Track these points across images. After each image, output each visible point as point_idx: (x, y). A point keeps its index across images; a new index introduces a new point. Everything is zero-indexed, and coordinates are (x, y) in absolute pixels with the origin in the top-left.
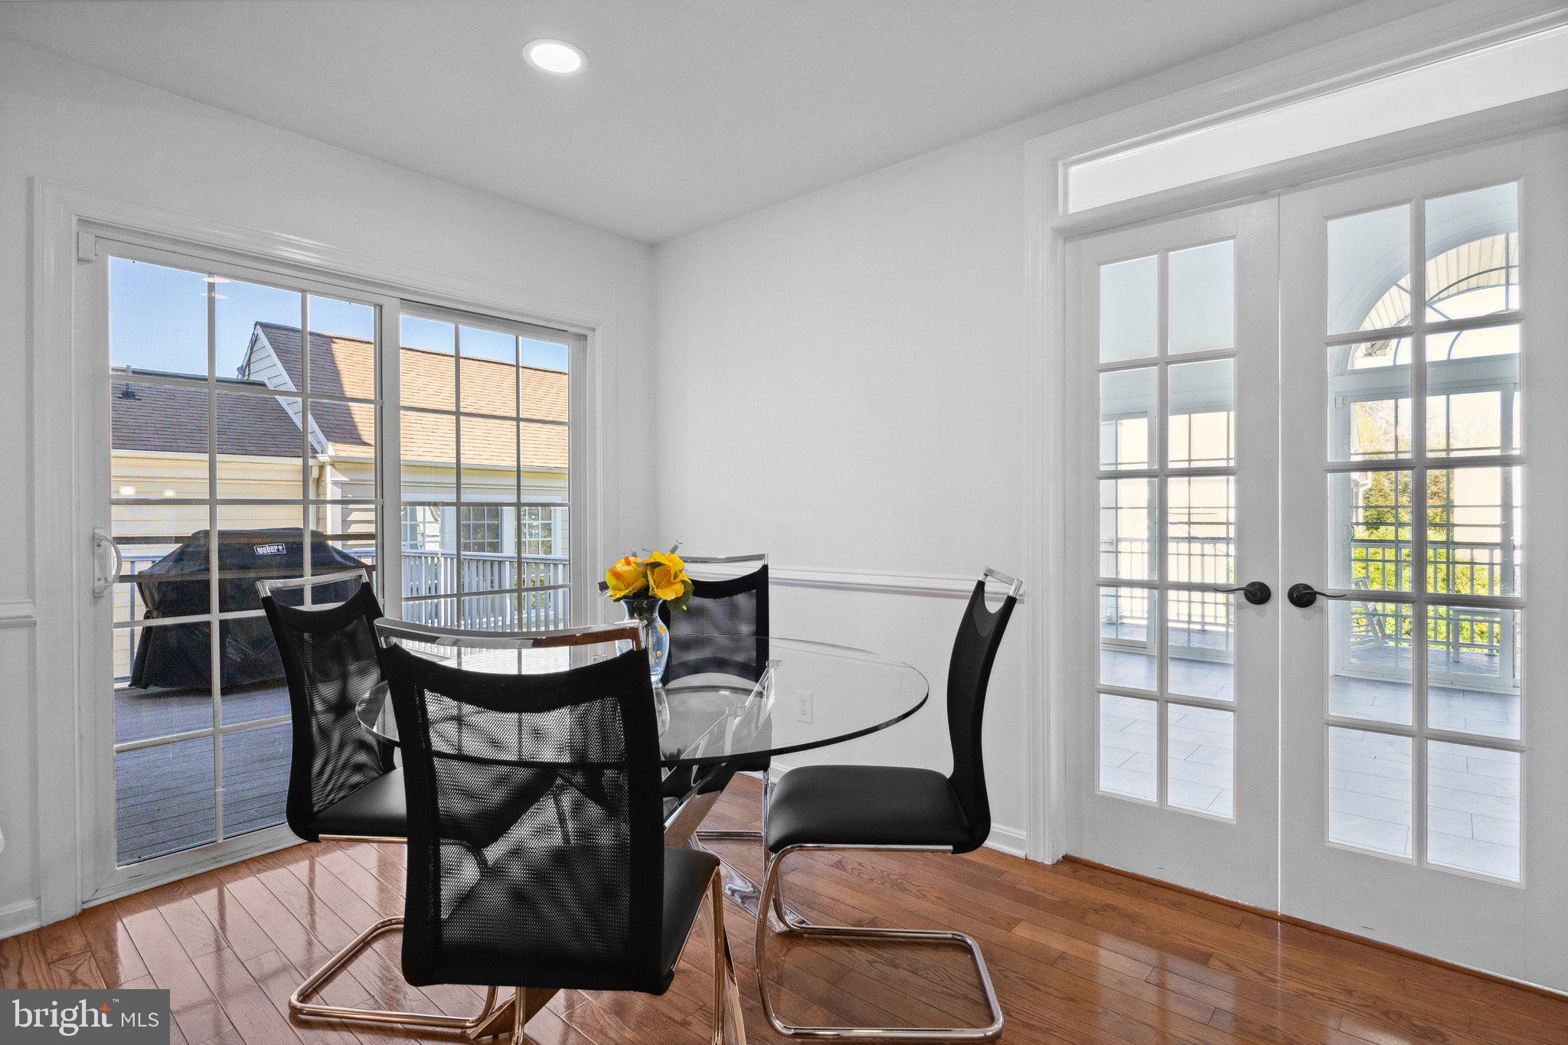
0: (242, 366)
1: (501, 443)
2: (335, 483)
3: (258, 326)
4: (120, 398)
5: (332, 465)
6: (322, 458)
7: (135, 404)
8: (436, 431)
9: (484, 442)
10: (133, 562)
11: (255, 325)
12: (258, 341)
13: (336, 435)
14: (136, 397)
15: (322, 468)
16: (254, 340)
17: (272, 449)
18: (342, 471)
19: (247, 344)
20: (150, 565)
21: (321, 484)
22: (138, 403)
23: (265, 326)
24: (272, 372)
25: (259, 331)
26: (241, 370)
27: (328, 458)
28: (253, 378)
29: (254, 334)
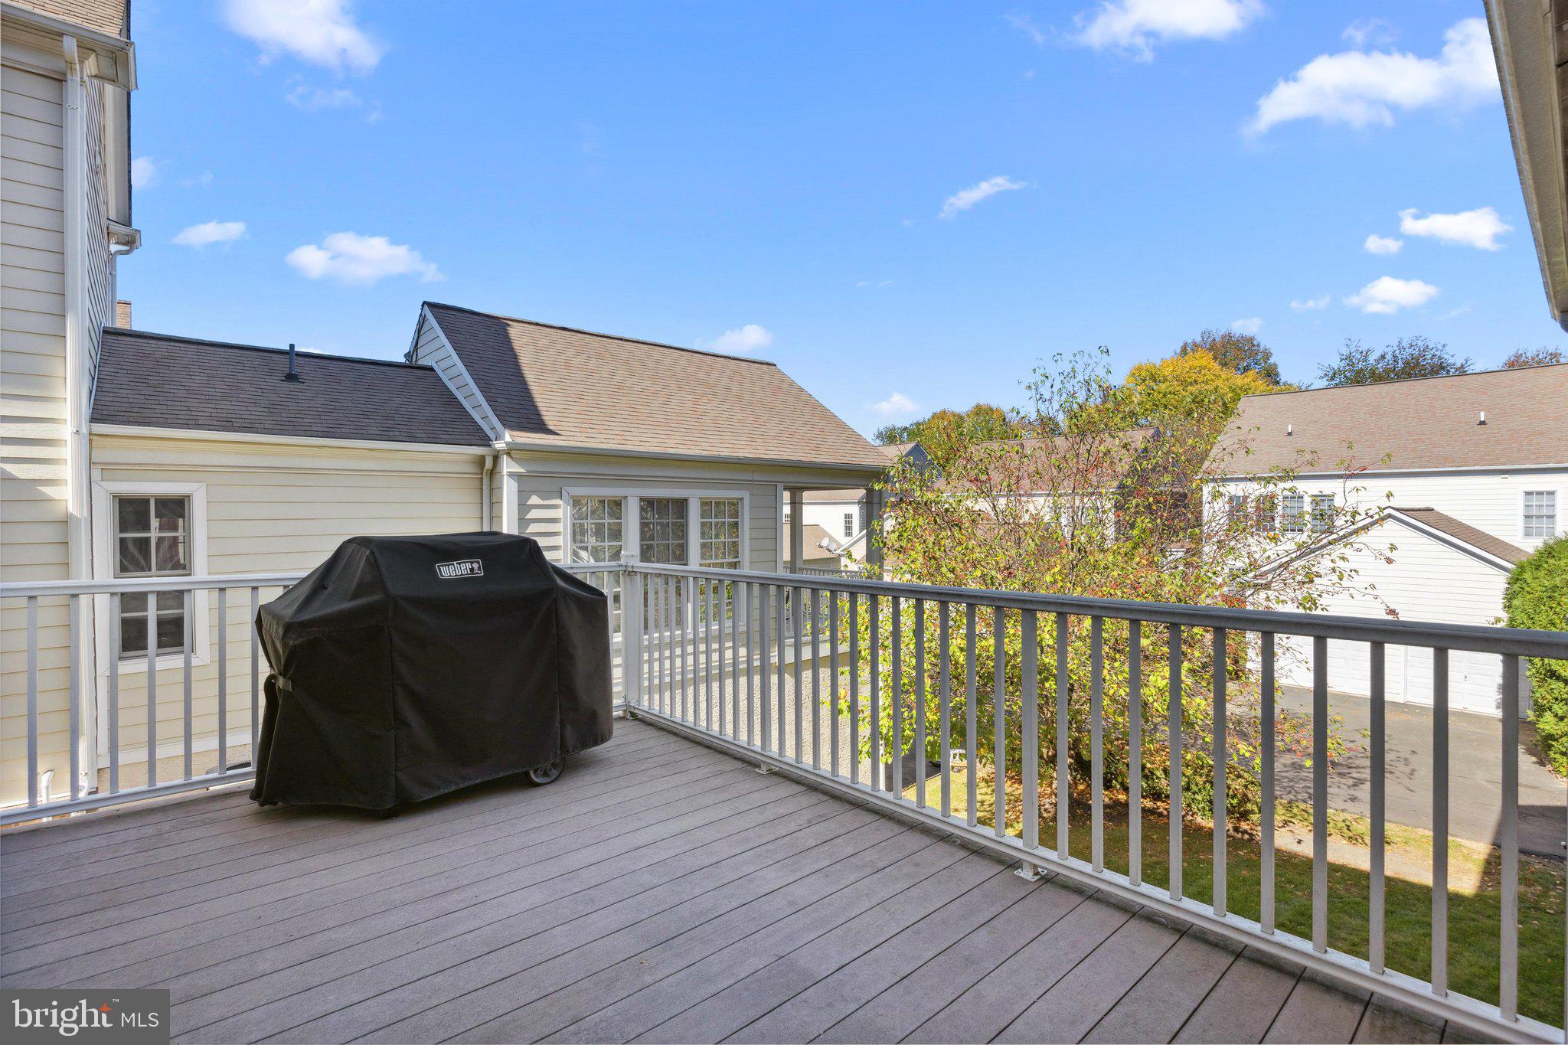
0: (410, 352)
1: (683, 430)
2: (511, 475)
3: (426, 306)
4: (283, 380)
5: (508, 454)
6: (499, 445)
7: (298, 387)
8: (614, 416)
9: (665, 428)
10: (255, 588)
11: (423, 305)
12: (426, 323)
13: (510, 419)
14: (300, 380)
15: (496, 458)
16: (422, 322)
17: (443, 436)
18: (518, 461)
19: (414, 326)
20: (280, 592)
21: (496, 477)
22: (301, 386)
23: (433, 306)
24: (441, 354)
25: (427, 310)
26: (408, 356)
27: (504, 445)
28: (421, 362)
29: (421, 315)
